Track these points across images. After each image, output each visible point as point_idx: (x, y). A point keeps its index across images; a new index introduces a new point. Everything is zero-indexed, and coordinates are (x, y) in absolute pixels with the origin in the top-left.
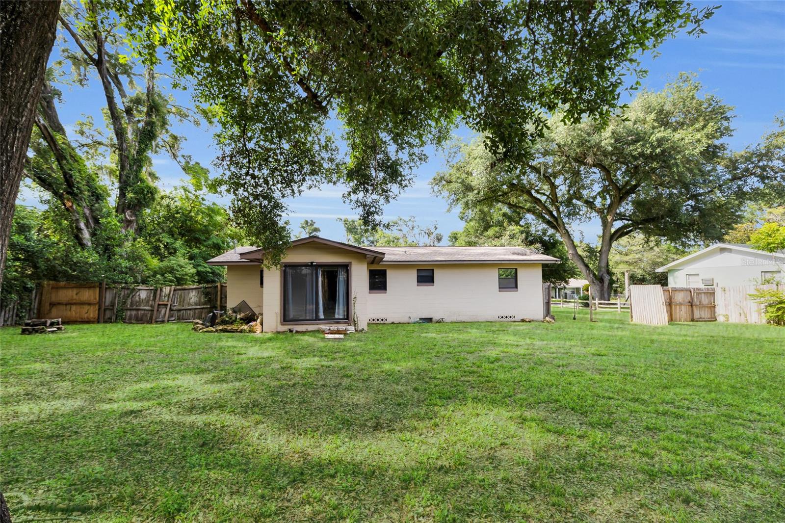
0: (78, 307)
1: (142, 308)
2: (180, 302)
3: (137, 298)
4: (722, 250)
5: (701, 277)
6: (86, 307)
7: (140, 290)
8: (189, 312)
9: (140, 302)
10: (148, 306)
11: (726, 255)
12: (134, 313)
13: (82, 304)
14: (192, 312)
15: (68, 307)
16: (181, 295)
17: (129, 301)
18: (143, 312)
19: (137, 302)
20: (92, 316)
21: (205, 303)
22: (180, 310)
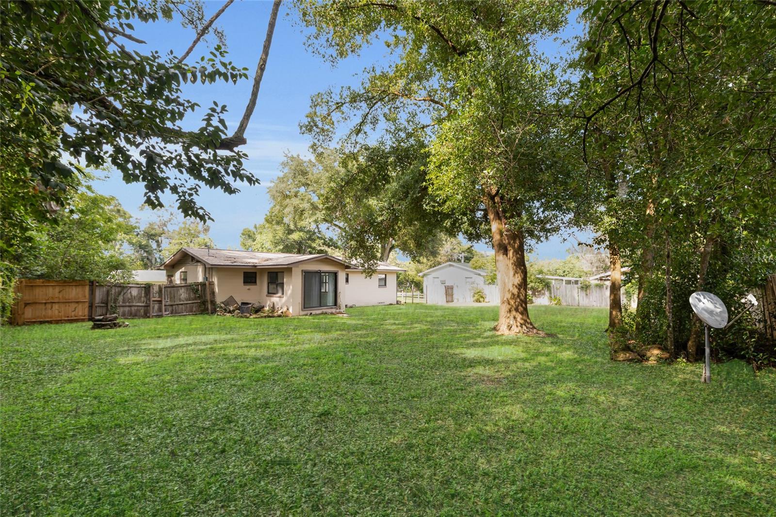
0: (62, 305)
1: (134, 304)
2: (171, 298)
3: (129, 296)
4: (450, 265)
5: (440, 279)
6: (73, 306)
7: (131, 287)
8: (181, 306)
9: (132, 299)
10: (141, 302)
11: (452, 268)
12: (127, 309)
13: (67, 302)
14: (183, 307)
15: (49, 306)
16: (170, 292)
17: (121, 298)
18: (136, 308)
19: (129, 299)
20: (80, 314)
21: (195, 299)
22: (172, 305)
